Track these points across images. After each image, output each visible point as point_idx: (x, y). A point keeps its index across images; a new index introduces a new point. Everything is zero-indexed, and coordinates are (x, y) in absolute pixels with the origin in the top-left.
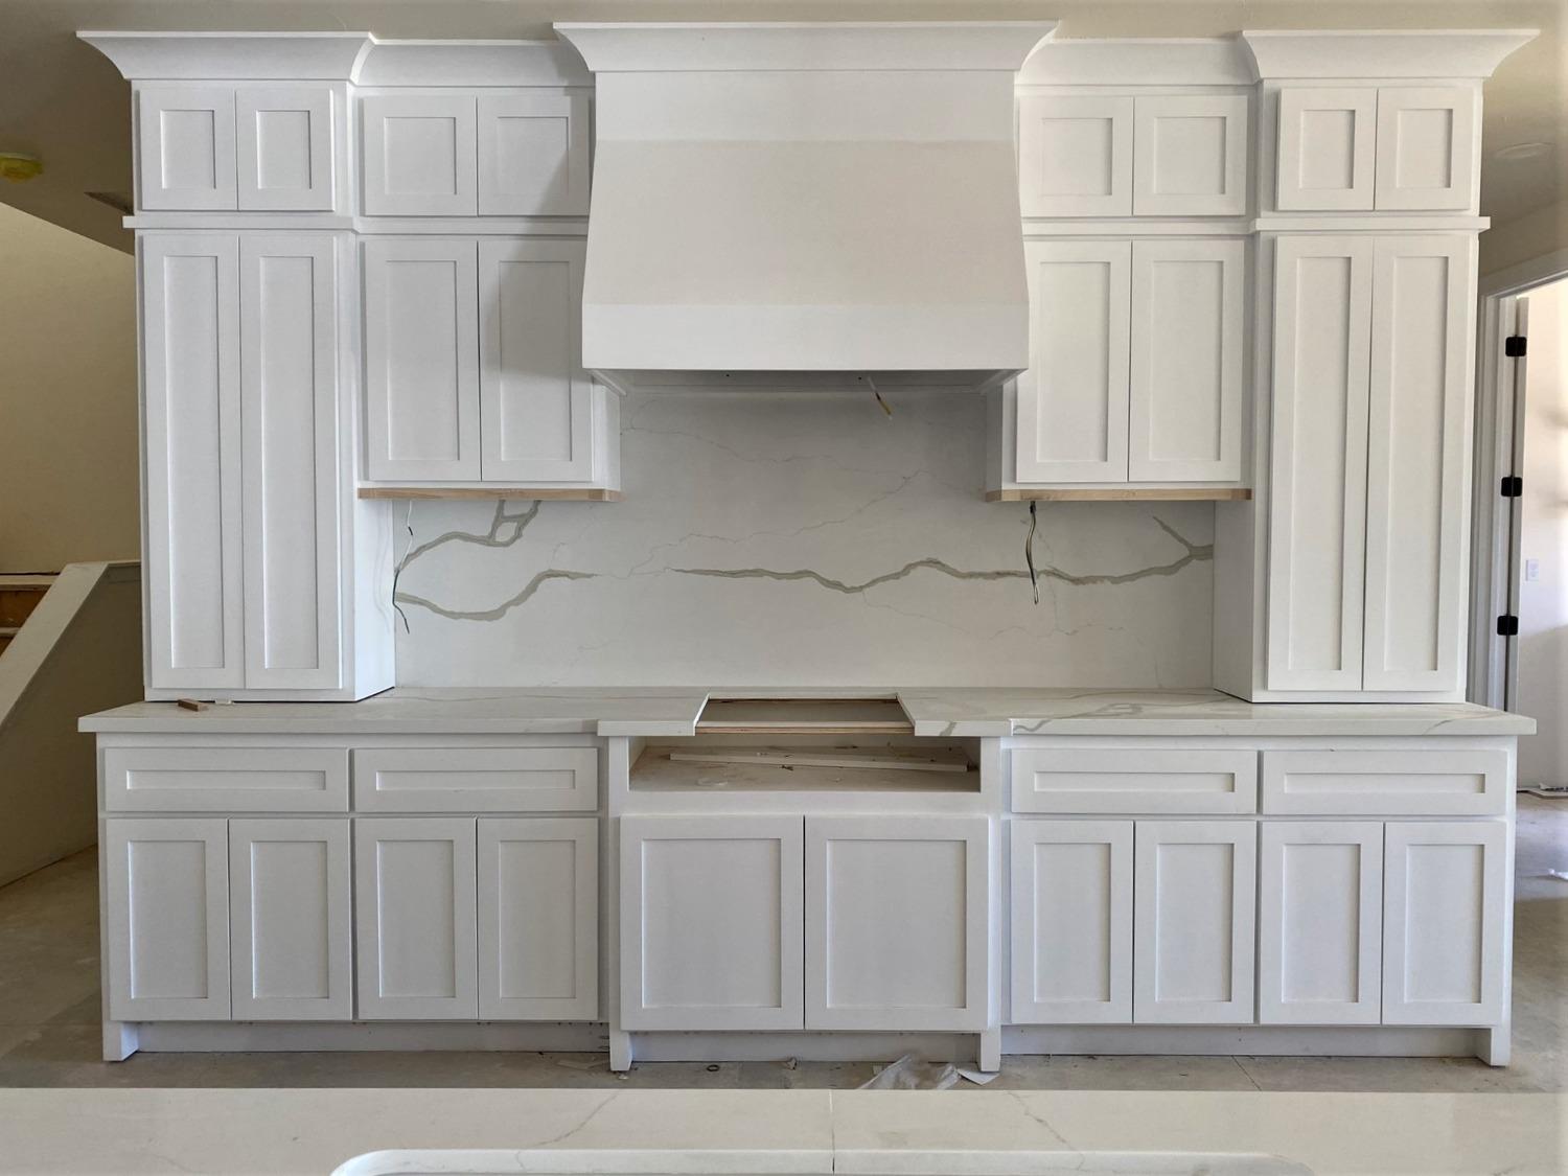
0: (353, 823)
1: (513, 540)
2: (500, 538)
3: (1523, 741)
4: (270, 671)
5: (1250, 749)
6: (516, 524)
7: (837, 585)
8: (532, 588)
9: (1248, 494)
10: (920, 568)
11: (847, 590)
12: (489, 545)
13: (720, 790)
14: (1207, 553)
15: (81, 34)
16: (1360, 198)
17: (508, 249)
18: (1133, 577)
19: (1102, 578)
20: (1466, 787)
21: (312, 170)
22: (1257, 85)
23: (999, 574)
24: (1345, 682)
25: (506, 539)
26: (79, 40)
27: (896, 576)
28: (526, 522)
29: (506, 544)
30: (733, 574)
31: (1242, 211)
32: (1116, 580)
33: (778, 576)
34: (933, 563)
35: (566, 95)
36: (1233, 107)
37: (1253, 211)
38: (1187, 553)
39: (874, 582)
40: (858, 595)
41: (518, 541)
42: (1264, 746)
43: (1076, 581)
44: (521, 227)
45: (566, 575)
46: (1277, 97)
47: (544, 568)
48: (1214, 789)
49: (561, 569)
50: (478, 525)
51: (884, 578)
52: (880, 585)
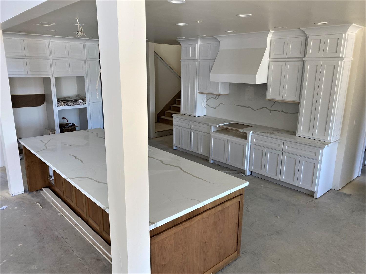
0: (190, 130)
1: (218, 99)
2: (216, 98)
5: (282, 142)
6: (218, 97)
7: (253, 109)
8: (219, 105)
10: (264, 108)
11: (254, 110)
15: (176, 40)
16: (320, 55)
19: (289, 113)
20: (313, 154)
21: (195, 56)
22: (306, 36)
23: (275, 110)
24: (309, 135)
29: (217, 99)
30: (241, 106)
32: (291, 114)
33: (246, 107)
36: (303, 39)
37: (304, 57)
39: (258, 109)
43: (285, 113)
45: (223, 104)
47: (220, 103)
48: (277, 146)
49: (222, 103)
50: (214, 96)
51: (259, 109)
52: (258, 110)
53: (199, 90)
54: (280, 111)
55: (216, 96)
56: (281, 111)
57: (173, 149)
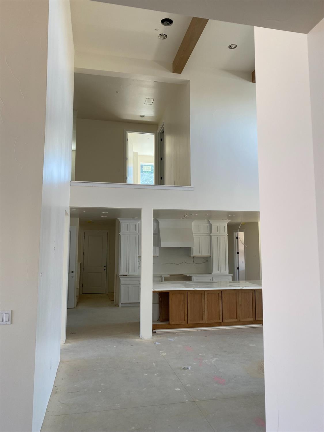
3: (232, 276)
4: (131, 272)
5: (212, 277)
7: (176, 264)
9: (211, 256)
14: (207, 261)
16: (218, 233)
18: (202, 263)
21: (136, 229)
22: (210, 223)
23: (191, 263)
24: (219, 272)
26: (117, 219)
27: (181, 263)
31: (209, 233)
32: (200, 263)
33: (171, 263)
34: (184, 262)
35: (156, 223)
36: (208, 225)
37: (210, 234)
40: (178, 265)
42: (213, 277)
43: (197, 264)
46: (212, 224)
48: (209, 280)
53: (139, 255)
57: (119, 306)
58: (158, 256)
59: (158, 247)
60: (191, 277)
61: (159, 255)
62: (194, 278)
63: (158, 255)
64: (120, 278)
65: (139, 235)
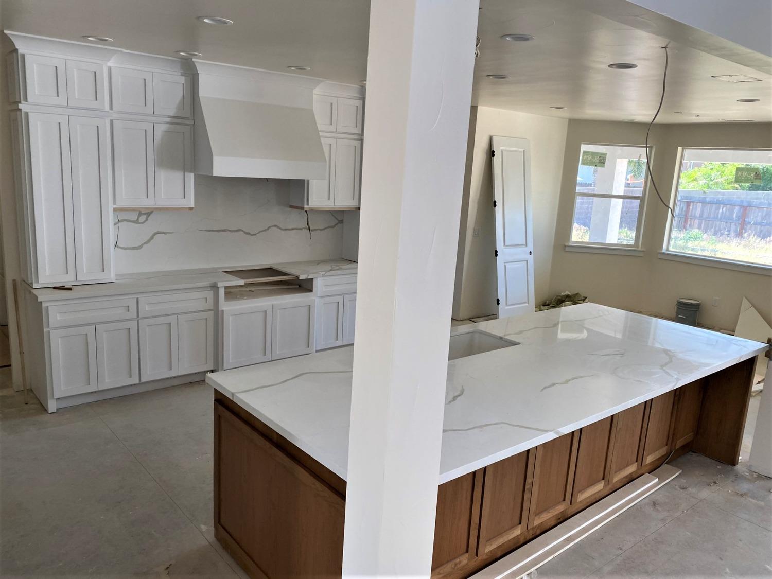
0: (138, 321)
1: (145, 221)
4: (87, 273)
6: (146, 216)
7: (248, 234)
8: (152, 238)
10: (272, 228)
11: (252, 235)
12: (136, 223)
13: (246, 299)
14: (342, 222)
15: (6, 32)
17: (164, 127)
18: (324, 229)
25: (142, 221)
26: (5, 34)
27: (265, 230)
28: (149, 215)
29: (142, 223)
30: (218, 231)
32: (321, 230)
33: (232, 231)
34: (276, 226)
35: (183, 75)
36: (360, 103)
38: (337, 222)
39: (259, 232)
40: (254, 236)
41: (147, 222)
44: (168, 120)
45: (163, 233)
47: (156, 231)
49: (160, 230)
50: (134, 217)
51: (262, 231)
52: (261, 233)
53: (115, 203)
54: (301, 229)
55: (140, 214)
56: (303, 230)
57: (48, 412)
58: (191, 209)
59: (192, 175)
60: (312, 279)
61: (195, 205)
62: (319, 284)
63: (192, 204)
64: (44, 305)
65: (112, 122)
